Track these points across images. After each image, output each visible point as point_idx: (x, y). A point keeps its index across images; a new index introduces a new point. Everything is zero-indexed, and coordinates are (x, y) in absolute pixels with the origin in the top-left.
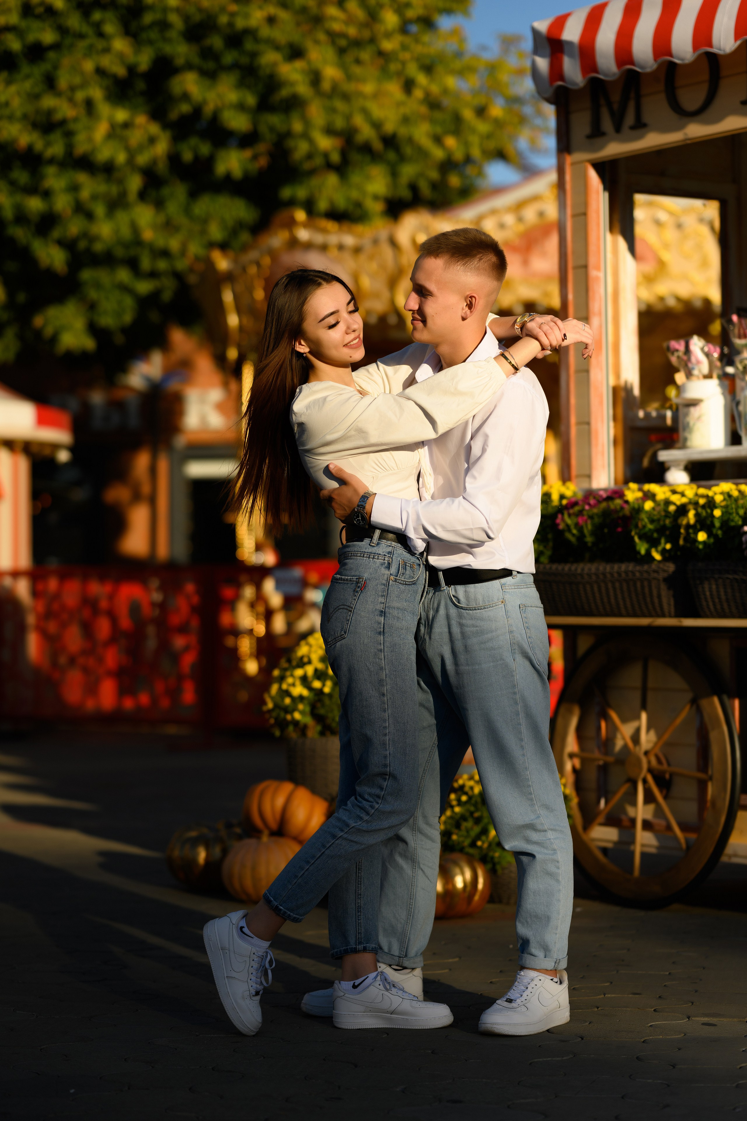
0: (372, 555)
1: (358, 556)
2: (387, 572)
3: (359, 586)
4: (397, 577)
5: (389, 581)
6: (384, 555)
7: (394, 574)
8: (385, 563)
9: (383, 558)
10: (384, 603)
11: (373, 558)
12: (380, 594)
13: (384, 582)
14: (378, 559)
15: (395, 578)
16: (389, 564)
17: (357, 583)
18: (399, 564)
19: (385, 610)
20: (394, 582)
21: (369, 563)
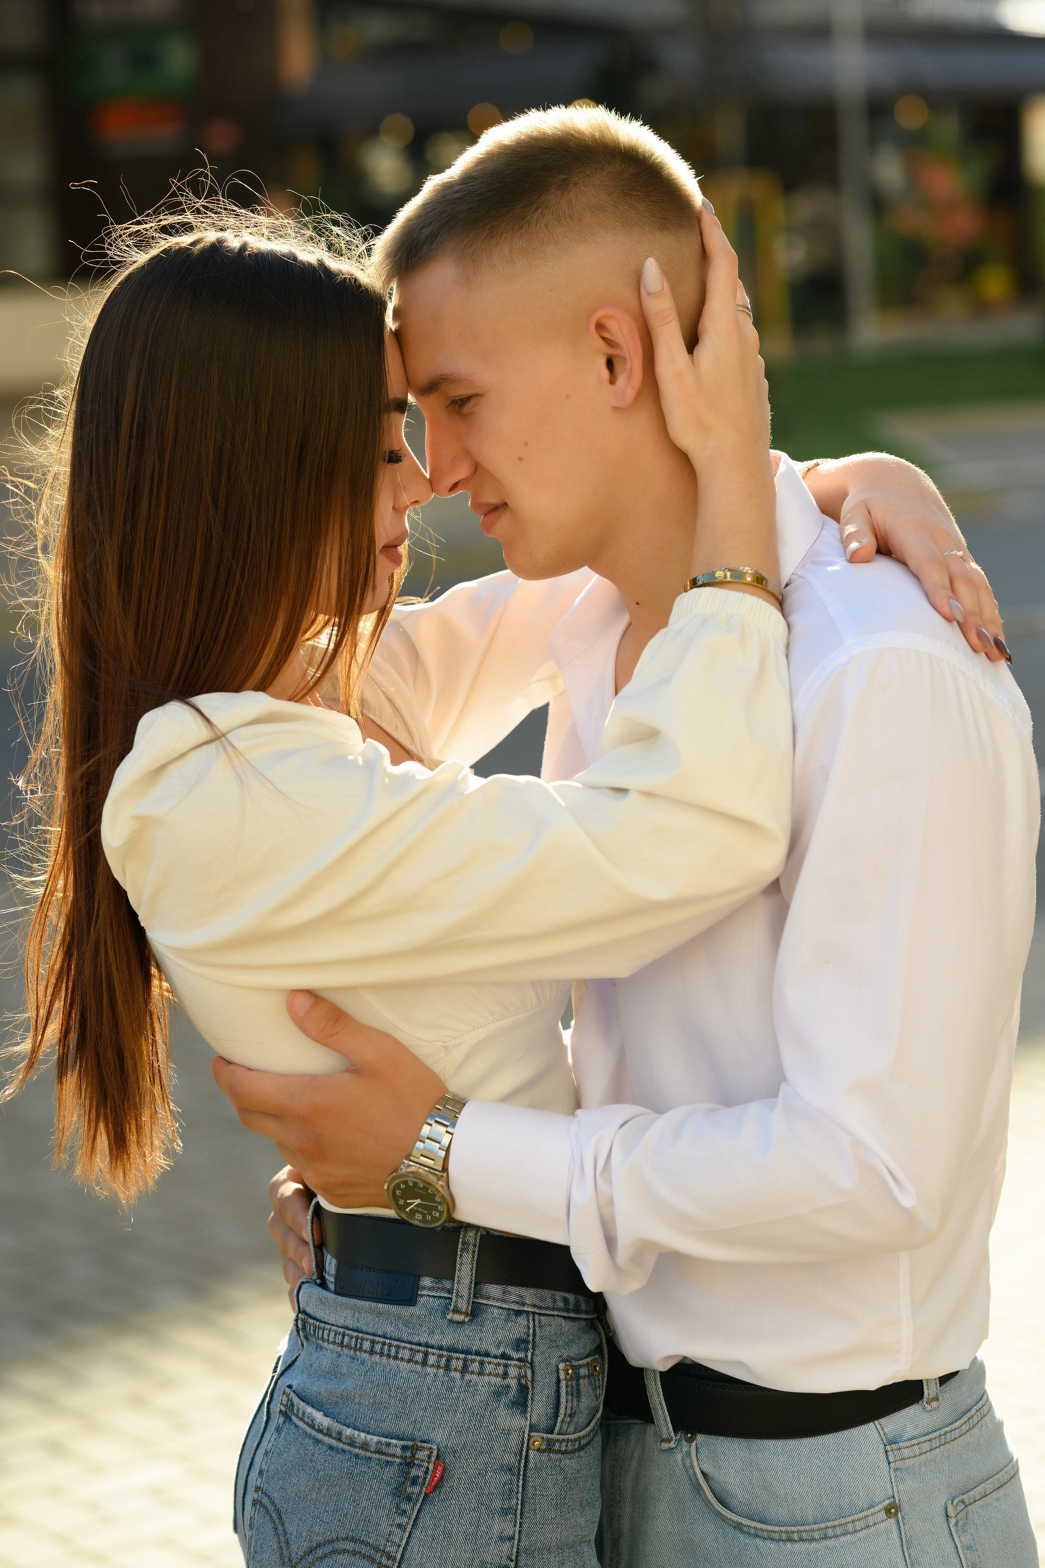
0: (458, 1359)
1: (402, 1359)
2: (518, 1422)
3: (417, 1477)
4: (552, 1432)
5: (527, 1452)
6: (504, 1356)
7: (544, 1423)
8: (508, 1387)
9: (501, 1370)
10: (512, 1538)
11: (464, 1370)
12: (497, 1504)
13: (510, 1459)
14: (481, 1373)
15: (548, 1440)
16: (523, 1389)
17: (409, 1464)
18: (558, 1381)
19: (516, 1564)
20: (546, 1454)
21: (450, 1389)
